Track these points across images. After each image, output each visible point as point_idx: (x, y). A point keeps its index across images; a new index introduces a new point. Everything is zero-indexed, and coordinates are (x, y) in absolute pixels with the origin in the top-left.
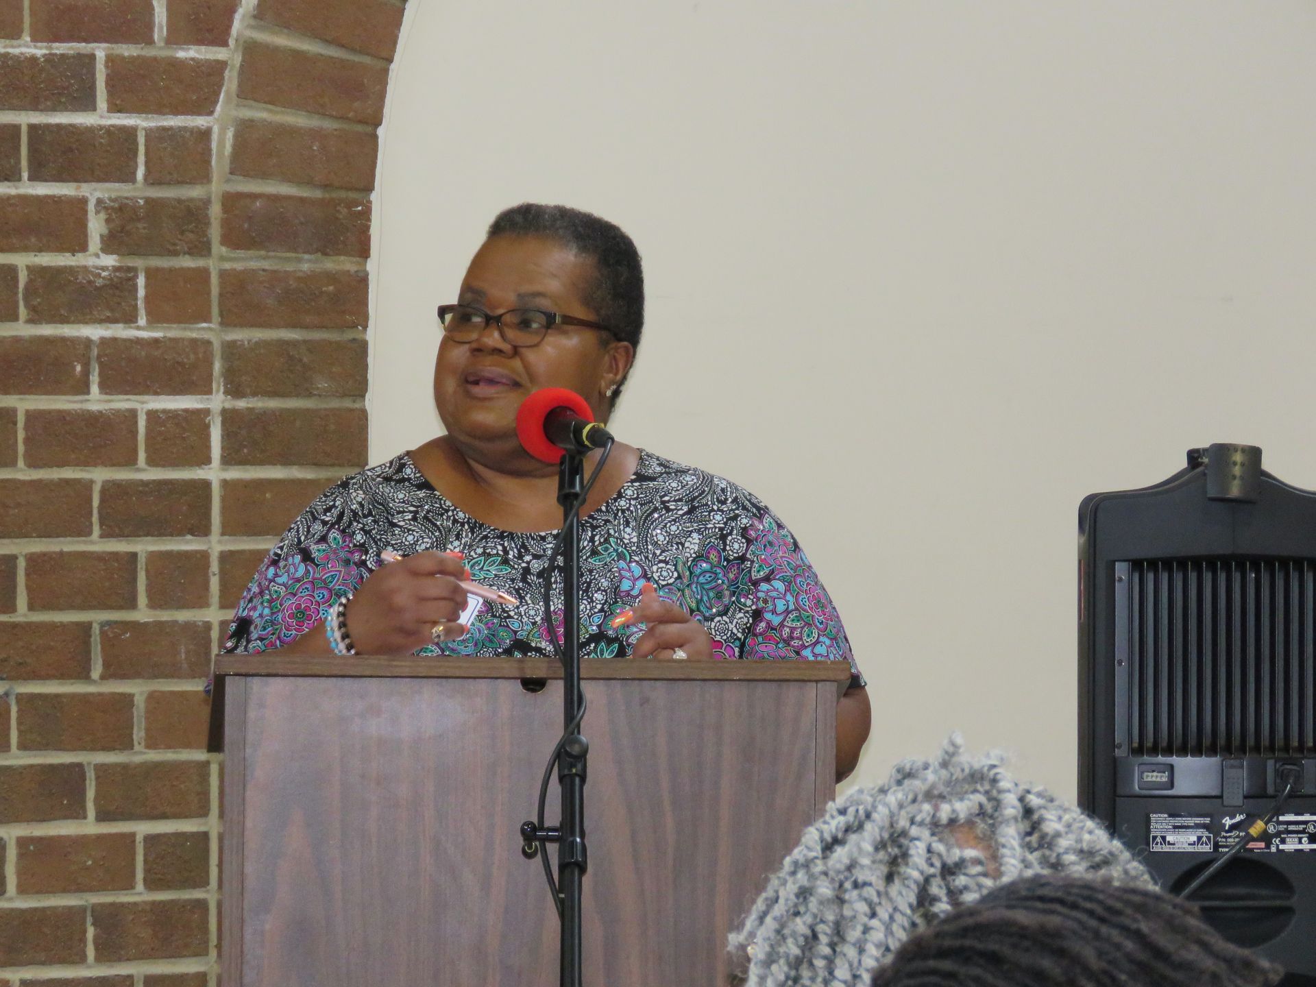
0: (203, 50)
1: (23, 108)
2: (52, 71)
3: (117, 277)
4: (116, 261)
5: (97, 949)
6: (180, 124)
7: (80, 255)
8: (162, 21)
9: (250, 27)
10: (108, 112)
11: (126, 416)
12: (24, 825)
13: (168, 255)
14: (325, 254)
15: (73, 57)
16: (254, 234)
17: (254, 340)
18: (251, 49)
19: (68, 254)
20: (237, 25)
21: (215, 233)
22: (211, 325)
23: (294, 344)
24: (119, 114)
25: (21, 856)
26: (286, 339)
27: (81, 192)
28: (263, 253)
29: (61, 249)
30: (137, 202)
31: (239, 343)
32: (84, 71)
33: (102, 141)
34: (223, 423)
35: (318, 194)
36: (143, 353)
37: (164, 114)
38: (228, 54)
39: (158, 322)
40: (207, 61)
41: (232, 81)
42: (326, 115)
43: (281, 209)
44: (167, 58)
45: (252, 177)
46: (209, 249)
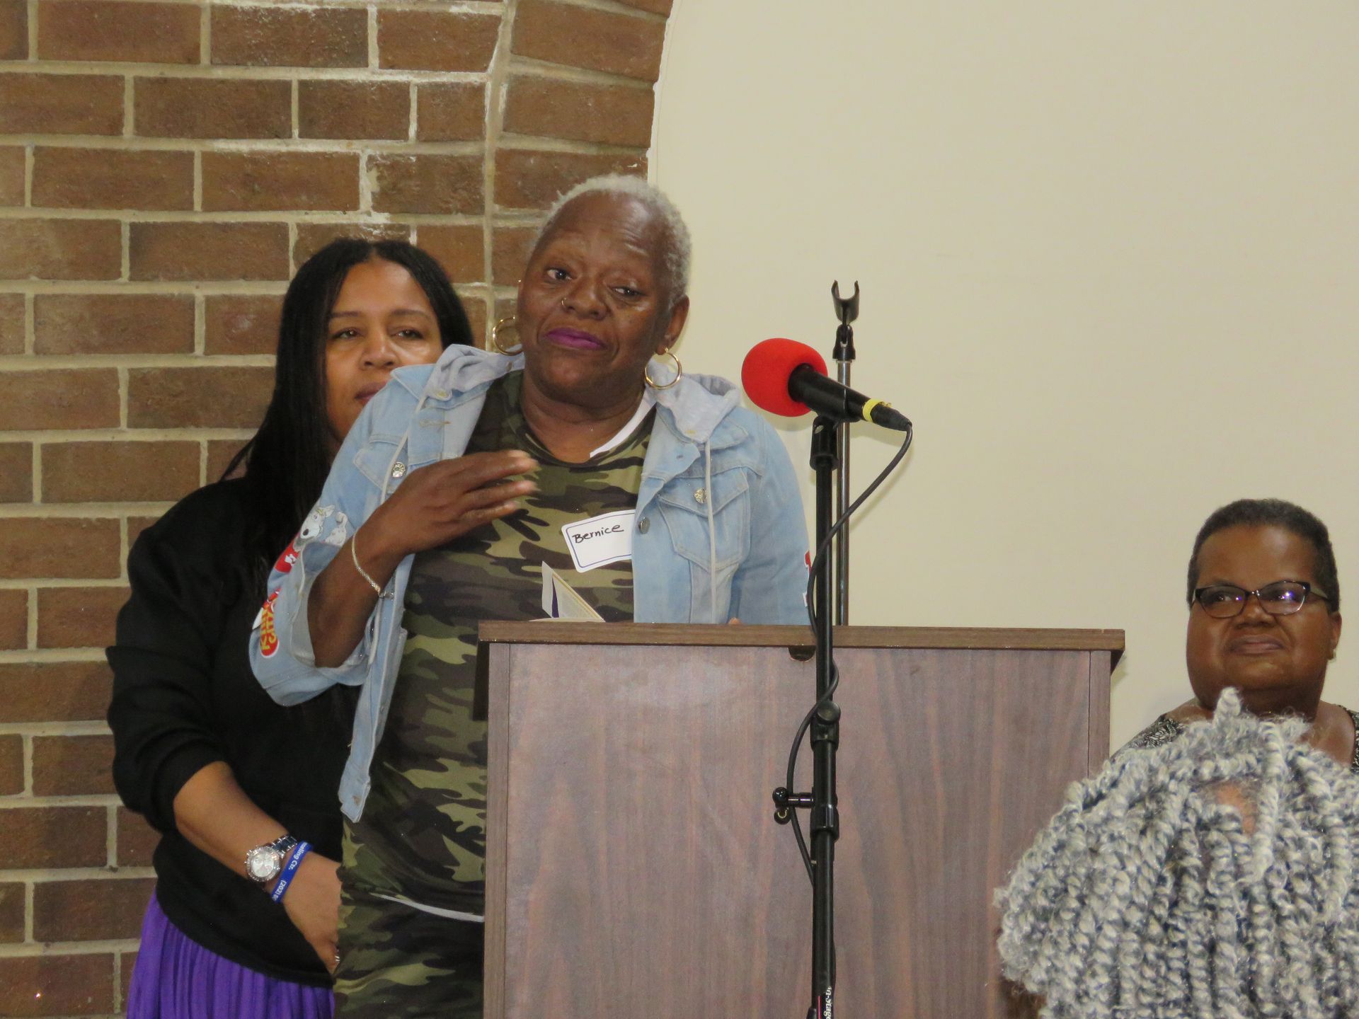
0: (477, 5)
1: (292, 65)
2: (324, 27)
4: (387, 219)
6: (453, 81)
7: (350, 213)
10: (381, 67)
13: (440, 213)
15: (345, 12)
16: (527, 192)
18: (525, 4)
19: (338, 212)
21: (488, 189)
22: (484, 284)
24: (391, 71)
27: (352, 149)
28: (537, 211)
29: (333, 207)
30: (409, 159)
32: (356, 26)
33: (374, 97)
35: (592, 151)
37: (437, 70)
38: (502, 9)
40: (480, 16)
41: (505, 37)
42: (601, 71)
43: (556, 167)
44: (440, 13)
45: (526, 133)
46: (482, 207)
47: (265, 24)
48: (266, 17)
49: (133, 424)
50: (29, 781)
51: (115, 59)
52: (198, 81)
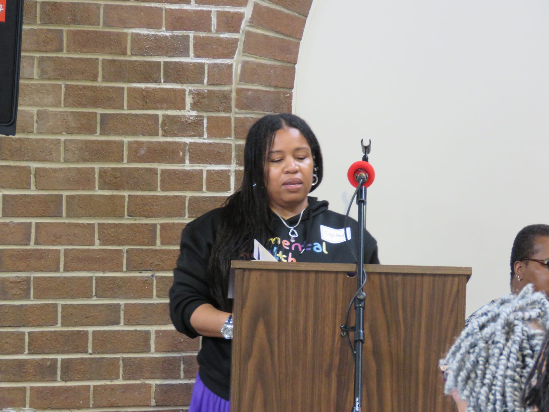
0: (230, 34)
1: (162, 55)
2: (173, 41)
3: (196, 119)
4: (196, 113)
5: (184, 373)
6: (221, 62)
7: (183, 111)
8: (215, 23)
9: (248, 26)
10: (194, 57)
11: (198, 172)
12: (158, 326)
13: (215, 112)
15: (181, 36)
16: (248, 104)
18: (248, 34)
19: (178, 111)
20: (243, 25)
21: (233, 103)
22: (232, 138)
24: (198, 58)
25: (156, 337)
27: (183, 87)
28: (251, 111)
29: (176, 109)
30: (204, 91)
31: (242, 145)
32: (185, 41)
33: (191, 68)
34: (236, 175)
35: (272, 89)
36: (206, 148)
37: (215, 58)
38: (240, 36)
39: (212, 137)
40: (232, 38)
41: (240, 46)
42: (276, 60)
43: (259, 95)
44: (217, 37)
45: (248, 83)
46: (231, 110)
47: (151, 40)
48: (152, 37)
49: (101, 188)
50: (60, 321)
51: (96, 52)
52: (126, 61)
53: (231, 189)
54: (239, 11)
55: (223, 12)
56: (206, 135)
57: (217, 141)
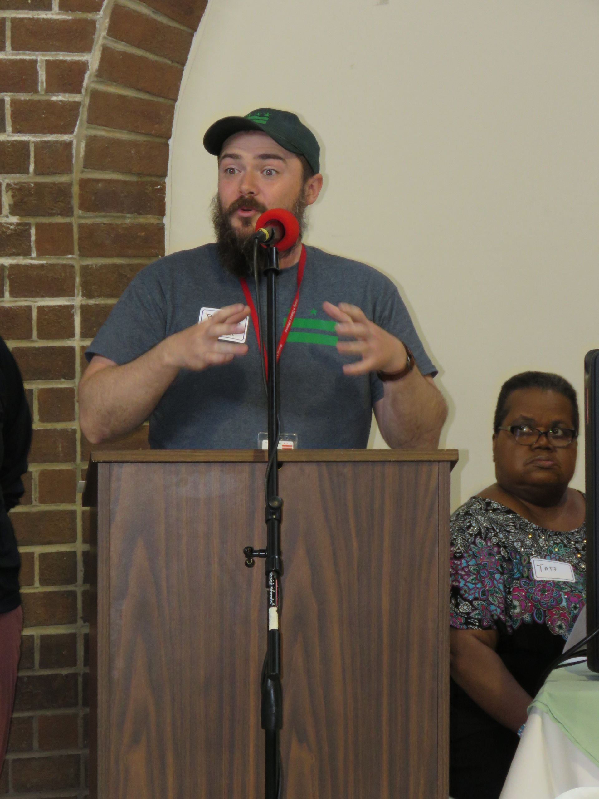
0: (67, 96)
3: (19, 229)
4: (18, 219)
6: (54, 139)
8: (42, 79)
9: (94, 81)
10: (13, 132)
11: (25, 310)
13: (49, 216)
14: (140, 214)
16: (98, 203)
17: (98, 265)
18: (95, 95)
20: (87, 81)
21: (75, 202)
22: (74, 256)
23: (121, 266)
24: (19, 134)
26: (117, 263)
28: (103, 214)
30: (30, 185)
31: (90, 266)
33: (10, 150)
34: (82, 313)
35: (135, 179)
36: (35, 273)
37: (45, 134)
38: (81, 98)
39: (43, 255)
40: (69, 102)
41: (83, 114)
42: (139, 133)
43: (114, 188)
44: (46, 100)
45: (96, 169)
46: (72, 212)
53: (76, 335)
54: (80, 60)
55: (55, 62)
56: (35, 252)
57: (52, 260)
